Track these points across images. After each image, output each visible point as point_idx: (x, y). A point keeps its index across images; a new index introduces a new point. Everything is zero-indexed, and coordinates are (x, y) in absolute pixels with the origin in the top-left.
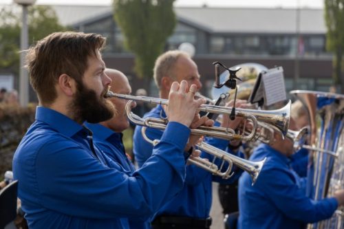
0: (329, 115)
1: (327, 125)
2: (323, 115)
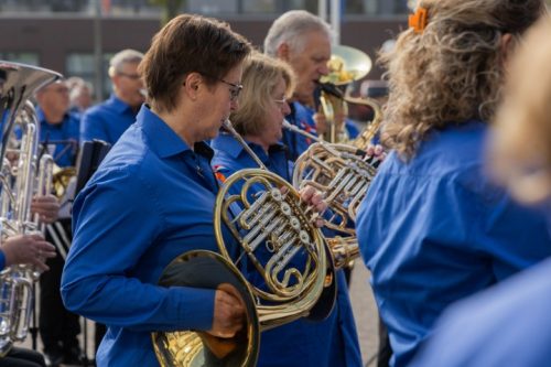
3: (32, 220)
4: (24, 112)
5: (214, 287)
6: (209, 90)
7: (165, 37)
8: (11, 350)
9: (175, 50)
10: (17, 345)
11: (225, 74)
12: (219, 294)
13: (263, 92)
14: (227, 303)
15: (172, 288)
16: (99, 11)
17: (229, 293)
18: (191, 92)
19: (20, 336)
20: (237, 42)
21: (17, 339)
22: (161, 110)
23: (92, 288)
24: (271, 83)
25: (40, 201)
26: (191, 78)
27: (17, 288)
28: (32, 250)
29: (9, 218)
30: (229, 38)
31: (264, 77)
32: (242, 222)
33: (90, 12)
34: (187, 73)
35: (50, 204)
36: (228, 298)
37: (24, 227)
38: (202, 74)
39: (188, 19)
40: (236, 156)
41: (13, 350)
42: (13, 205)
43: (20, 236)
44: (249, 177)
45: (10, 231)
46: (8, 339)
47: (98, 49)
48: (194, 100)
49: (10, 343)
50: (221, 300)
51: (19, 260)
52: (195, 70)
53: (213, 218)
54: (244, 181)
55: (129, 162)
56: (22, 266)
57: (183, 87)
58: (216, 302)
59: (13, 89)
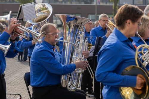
0: (72, 25)
1: (71, 30)
2: (69, 25)
3: (82, 57)
4: (81, 29)
5: (136, 75)
6: (133, 24)
7: (122, 10)
8: (76, 90)
9: (124, 14)
10: (78, 88)
11: (137, 20)
12: (138, 77)
13: (145, 25)
14: (140, 80)
15: (125, 76)
16: (97, 3)
17: (140, 77)
18: (128, 25)
19: (79, 86)
20: (140, 11)
21: (78, 87)
22: (120, 29)
23: (104, 75)
24: (147, 23)
25: (85, 52)
26: (128, 21)
27: (78, 74)
28: (82, 65)
29: (77, 56)
30: (138, 10)
31: (145, 22)
32: (143, 58)
33: (95, 4)
34: (128, 20)
35: (87, 53)
36: (140, 79)
37: (81, 58)
38: (131, 20)
39: (127, 5)
40: (137, 42)
41: (77, 90)
42: (78, 53)
43: (80, 61)
44: (143, 46)
45: (77, 60)
46: (76, 87)
47: (96, 13)
48: (129, 27)
49: (76, 88)
50: (138, 79)
51: (79, 67)
52: (130, 19)
53: (135, 57)
54: (142, 48)
55: (113, 42)
56: (80, 68)
57: (126, 24)
58: (137, 79)
59: (79, 23)
